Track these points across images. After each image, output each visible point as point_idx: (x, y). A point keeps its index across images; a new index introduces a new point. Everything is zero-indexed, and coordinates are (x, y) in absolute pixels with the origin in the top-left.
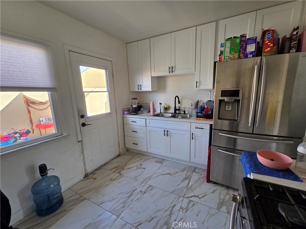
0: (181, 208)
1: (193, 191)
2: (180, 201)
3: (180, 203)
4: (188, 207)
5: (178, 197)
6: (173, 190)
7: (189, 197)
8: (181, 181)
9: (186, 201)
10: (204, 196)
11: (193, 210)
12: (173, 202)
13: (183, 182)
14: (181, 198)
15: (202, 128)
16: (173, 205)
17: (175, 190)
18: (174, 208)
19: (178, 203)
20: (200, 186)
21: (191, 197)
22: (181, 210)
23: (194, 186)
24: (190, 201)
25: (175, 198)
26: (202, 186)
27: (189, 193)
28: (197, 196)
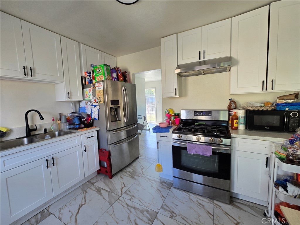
0: (130, 200)
1: (116, 189)
2: (124, 199)
3: (125, 200)
4: (130, 195)
5: (118, 201)
6: (109, 204)
7: (122, 193)
8: (100, 196)
9: (124, 195)
10: (124, 184)
11: (133, 192)
12: (123, 205)
13: (102, 195)
14: (121, 198)
15: (92, 137)
16: (126, 206)
17: (109, 202)
18: (130, 205)
19: (125, 202)
20: (113, 184)
21: (122, 191)
22: (132, 200)
23: (111, 187)
24: (125, 193)
25: (119, 203)
26: (113, 183)
27: (118, 192)
28: (123, 188)
